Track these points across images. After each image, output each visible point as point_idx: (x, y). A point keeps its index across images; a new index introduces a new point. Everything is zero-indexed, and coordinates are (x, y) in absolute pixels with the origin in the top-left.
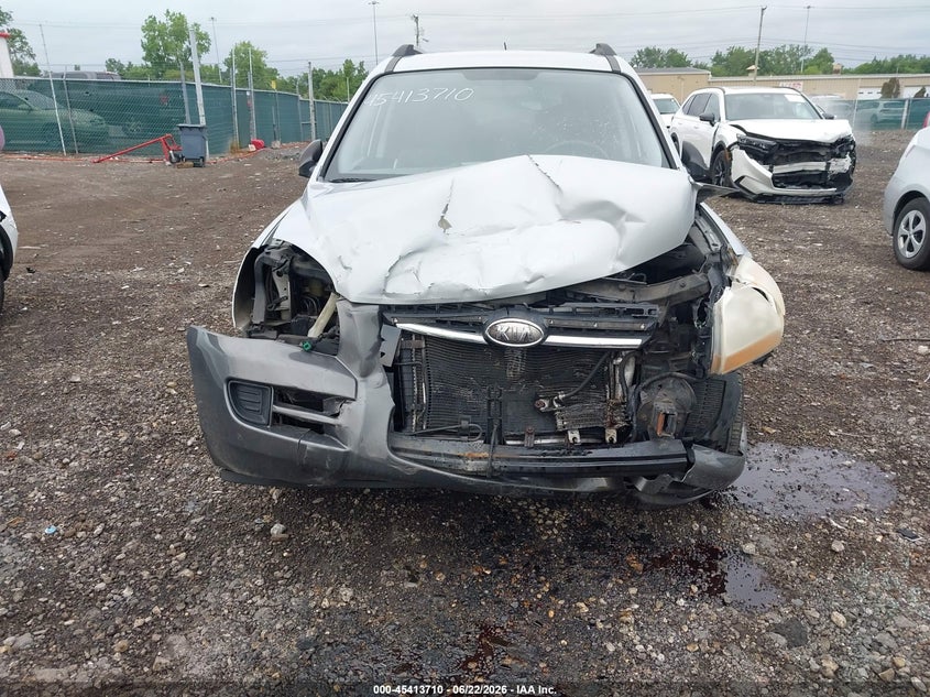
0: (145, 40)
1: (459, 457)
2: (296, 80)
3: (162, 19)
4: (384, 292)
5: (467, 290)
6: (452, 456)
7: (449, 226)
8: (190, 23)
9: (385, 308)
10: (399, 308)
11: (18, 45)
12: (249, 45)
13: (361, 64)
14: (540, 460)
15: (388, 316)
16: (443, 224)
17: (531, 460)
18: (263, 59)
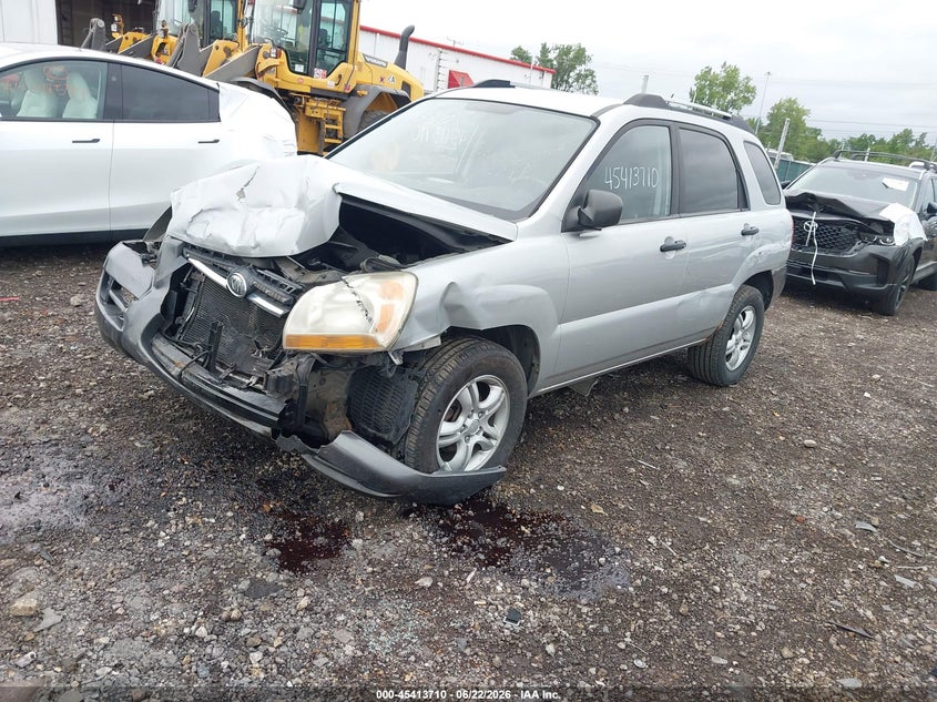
0: (695, 88)
1: (174, 363)
2: (839, 144)
3: (717, 70)
4: (185, 232)
5: (226, 244)
6: (171, 361)
7: (244, 196)
8: (741, 77)
9: (186, 245)
10: (193, 247)
11: (588, 82)
12: (795, 102)
13: (923, 136)
14: (203, 382)
15: (185, 250)
16: (241, 194)
17: (200, 380)
18: (804, 117)
